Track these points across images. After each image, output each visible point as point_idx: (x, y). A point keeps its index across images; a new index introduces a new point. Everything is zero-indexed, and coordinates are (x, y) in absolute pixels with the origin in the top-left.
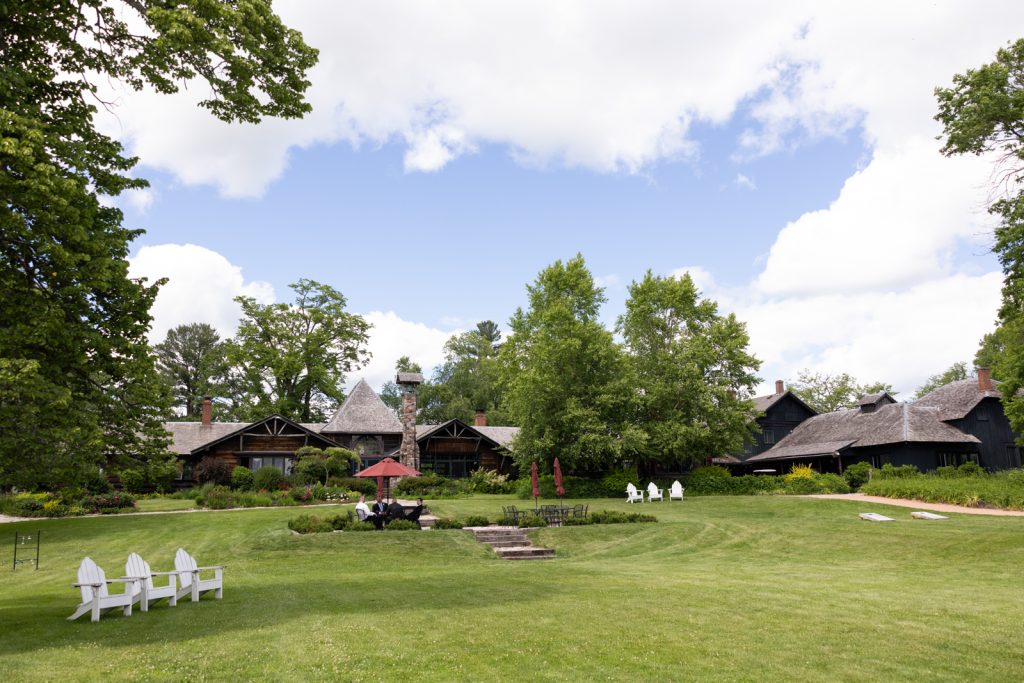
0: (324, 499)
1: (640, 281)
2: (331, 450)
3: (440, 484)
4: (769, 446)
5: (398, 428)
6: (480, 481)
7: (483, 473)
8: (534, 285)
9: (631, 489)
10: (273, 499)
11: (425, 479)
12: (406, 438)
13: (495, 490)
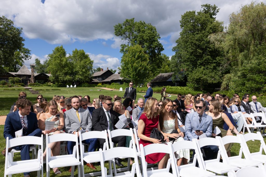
0: (13, 86)
1: (74, 50)
2: (15, 78)
3: (37, 84)
4: (105, 79)
5: (31, 74)
6: (47, 84)
7: (48, 83)
8: (54, 50)
9: (68, 86)
10: (3, 86)
11: (34, 83)
12: (32, 76)
13: (50, 86)
